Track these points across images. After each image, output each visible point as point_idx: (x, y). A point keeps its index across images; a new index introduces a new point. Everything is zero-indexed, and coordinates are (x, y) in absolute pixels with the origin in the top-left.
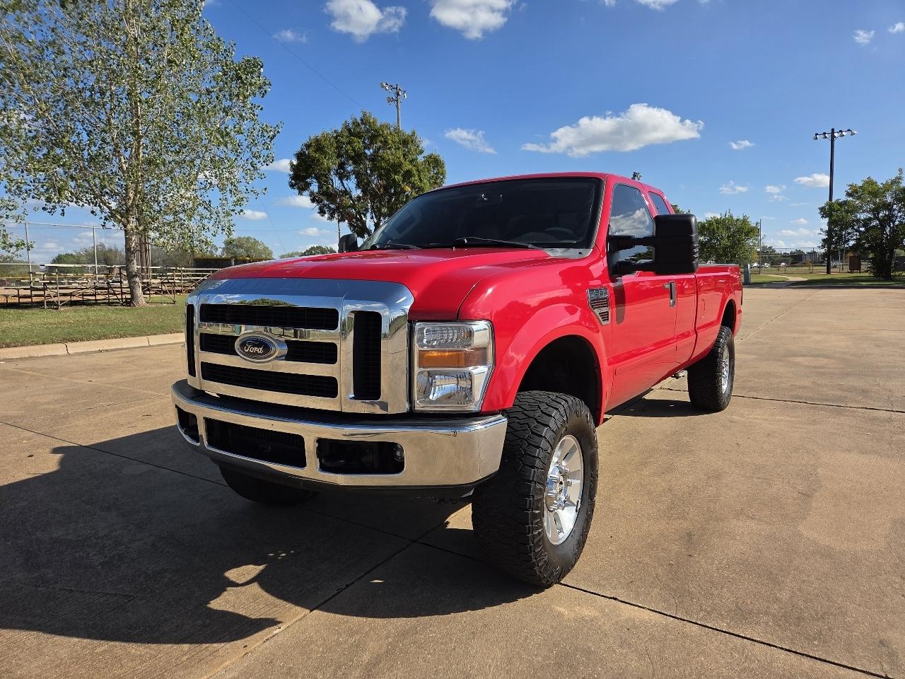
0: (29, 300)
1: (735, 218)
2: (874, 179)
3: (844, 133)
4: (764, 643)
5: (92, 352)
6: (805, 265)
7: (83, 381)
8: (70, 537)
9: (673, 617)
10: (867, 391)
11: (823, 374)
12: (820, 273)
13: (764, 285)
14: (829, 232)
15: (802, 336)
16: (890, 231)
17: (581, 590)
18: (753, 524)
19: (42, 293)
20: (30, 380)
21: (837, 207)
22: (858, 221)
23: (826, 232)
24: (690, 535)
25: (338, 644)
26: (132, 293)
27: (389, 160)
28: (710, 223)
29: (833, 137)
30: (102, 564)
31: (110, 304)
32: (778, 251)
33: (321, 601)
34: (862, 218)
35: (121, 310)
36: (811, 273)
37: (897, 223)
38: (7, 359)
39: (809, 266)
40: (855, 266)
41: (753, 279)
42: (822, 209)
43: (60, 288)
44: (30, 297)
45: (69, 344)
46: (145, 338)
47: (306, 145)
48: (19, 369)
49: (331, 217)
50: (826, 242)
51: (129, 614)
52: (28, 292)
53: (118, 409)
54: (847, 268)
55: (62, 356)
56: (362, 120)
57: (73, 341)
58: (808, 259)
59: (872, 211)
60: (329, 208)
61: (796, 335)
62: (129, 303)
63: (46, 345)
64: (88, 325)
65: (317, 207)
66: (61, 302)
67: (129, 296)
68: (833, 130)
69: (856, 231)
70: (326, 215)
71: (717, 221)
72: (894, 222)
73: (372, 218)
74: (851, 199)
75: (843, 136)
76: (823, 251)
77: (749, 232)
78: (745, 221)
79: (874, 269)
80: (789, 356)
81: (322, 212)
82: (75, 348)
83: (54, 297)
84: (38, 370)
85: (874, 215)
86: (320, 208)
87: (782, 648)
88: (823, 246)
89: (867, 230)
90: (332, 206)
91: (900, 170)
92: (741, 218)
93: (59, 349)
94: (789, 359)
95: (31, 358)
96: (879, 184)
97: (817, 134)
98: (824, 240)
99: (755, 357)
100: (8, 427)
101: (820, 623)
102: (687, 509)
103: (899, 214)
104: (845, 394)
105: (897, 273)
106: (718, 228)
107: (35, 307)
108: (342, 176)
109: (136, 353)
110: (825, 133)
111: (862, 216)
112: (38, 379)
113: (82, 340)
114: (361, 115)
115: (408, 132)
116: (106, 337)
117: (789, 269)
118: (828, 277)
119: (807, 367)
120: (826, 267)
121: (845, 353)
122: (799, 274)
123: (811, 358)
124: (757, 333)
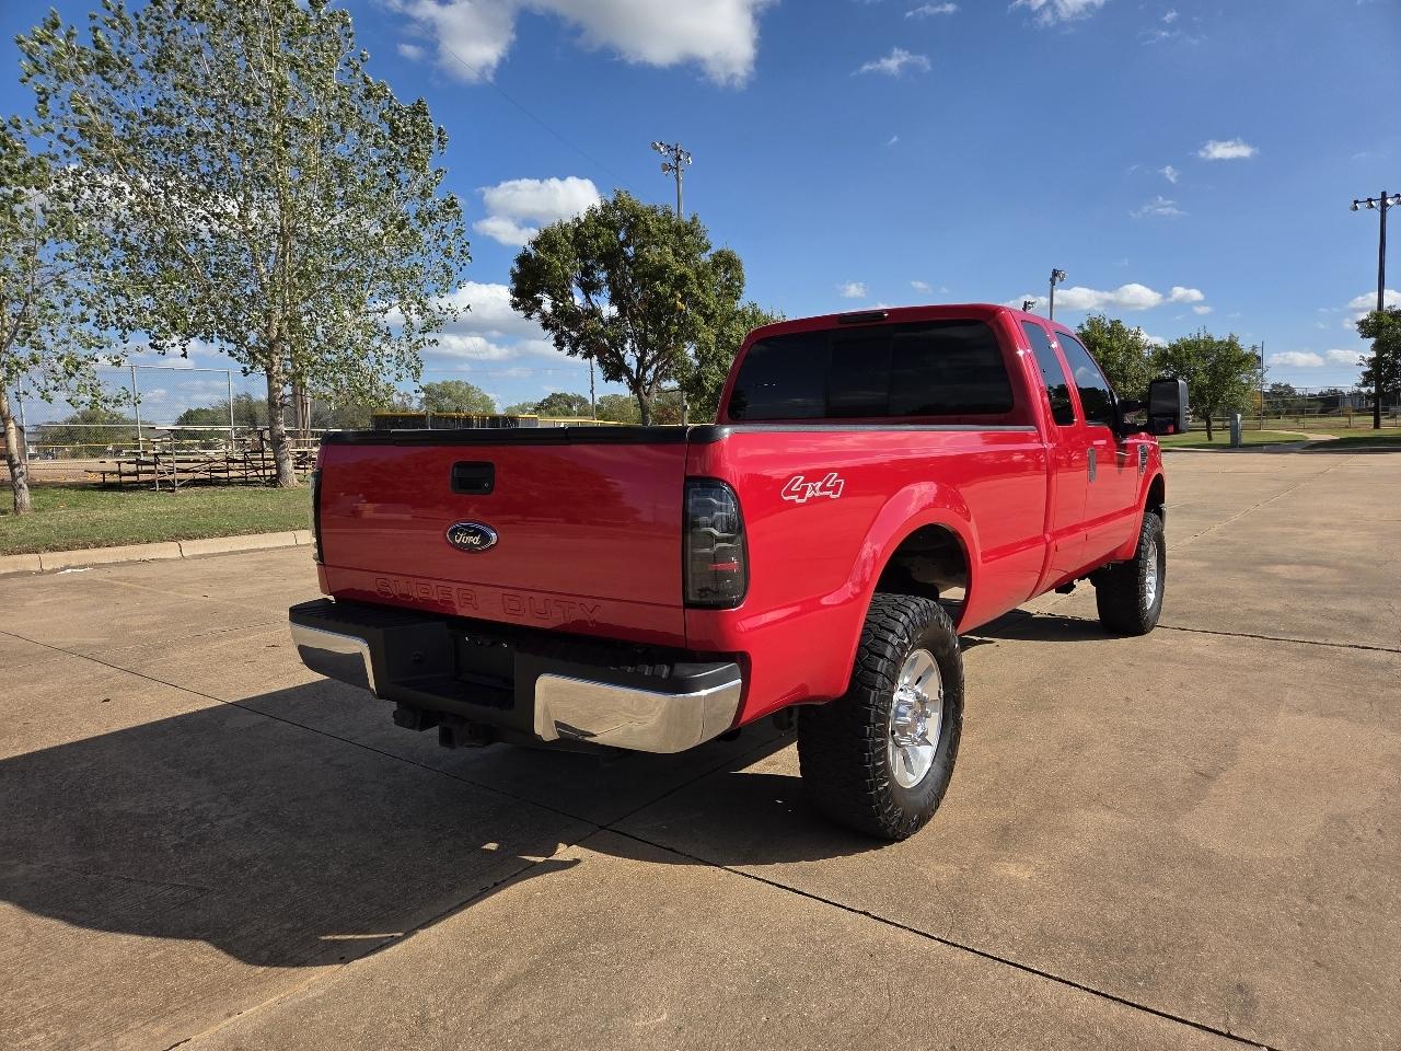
0: (134, 478)
1: (1216, 339)
4: (1063, 981)
5: (213, 555)
6: (1341, 413)
7: (195, 597)
8: (140, 810)
9: (942, 941)
10: (1368, 621)
11: (1309, 593)
12: (1363, 426)
13: (1264, 448)
14: (1375, 362)
15: (1298, 531)
17: (820, 899)
18: (1107, 817)
19: (152, 468)
20: (123, 595)
21: (1387, 319)
23: (1371, 361)
24: (1006, 829)
25: (465, 959)
26: (278, 468)
27: (653, 262)
28: (1175, 349)
29: (1384, 205)
30: (175, 847)
31: (246, 483)
32: (1298, 392)
33: (458, 903)
35: (262, 492)
36: (1349, 427)
38: (96, 564)
39: (1348, 416)
41: (1245, 438)
42: (1362, 324)
43: (178, 462)
44: (136, 473)
45: (184, 543)
46: (290, 534)
47: (534, 243)
48: (111, 579)
49: (573, 352)
50: (1371, 377)
51: (199, 912)
52: (133, 468)
53: (236, 637)
55: (173, 560)
56: (615, 202)
57: (190, 538)
58: (1349, 404)
60: (570, 336)
61: (1287, 530)
62: (274, 482)
63: (151, 545)
64: (212, 514)
65: (552, 336)
66: (179, 481)
67: (274, 472)
68: (1384, 194)
70: (566, 349)
71: (1188, 345)
73: (633, 350)
76: (1367, 390)
77: (1240, 362)
78: (1231, 344)
80: (1262, 564)
81: (559, 344)
82: (192, 548)
83: (170, 474)
84: (137, 581)
86: (557, 338)
87: (1087, 989)
88: (1366, 383)
90: (574, 334)
92: (1227, 339)
93: (169, 550)
94: (1265, 568)
95: (130, 562)
97: (1356, 202)
98: (1365, 374)
99: (1207, 564)
100: (82, 660)
101: (1156, 958)
102: (1014, 792)
104: (1332, 624)
106: (1188, 357)
107: (142, 488)
108: (589, 288)
109: (276, 556)
110: (1370, 200)
112: (134, 592)
113: (202, 537)
114: (614, 194)
115: (686, 218)
116: (235, 532)
117: (1310, 422)
118: (1376, 433)
119: (1286, 581)
120: (1372, 418)
121: (1359, 559)
122: (1329, 428)
123: (1299, 568)
124: (1226, 526)
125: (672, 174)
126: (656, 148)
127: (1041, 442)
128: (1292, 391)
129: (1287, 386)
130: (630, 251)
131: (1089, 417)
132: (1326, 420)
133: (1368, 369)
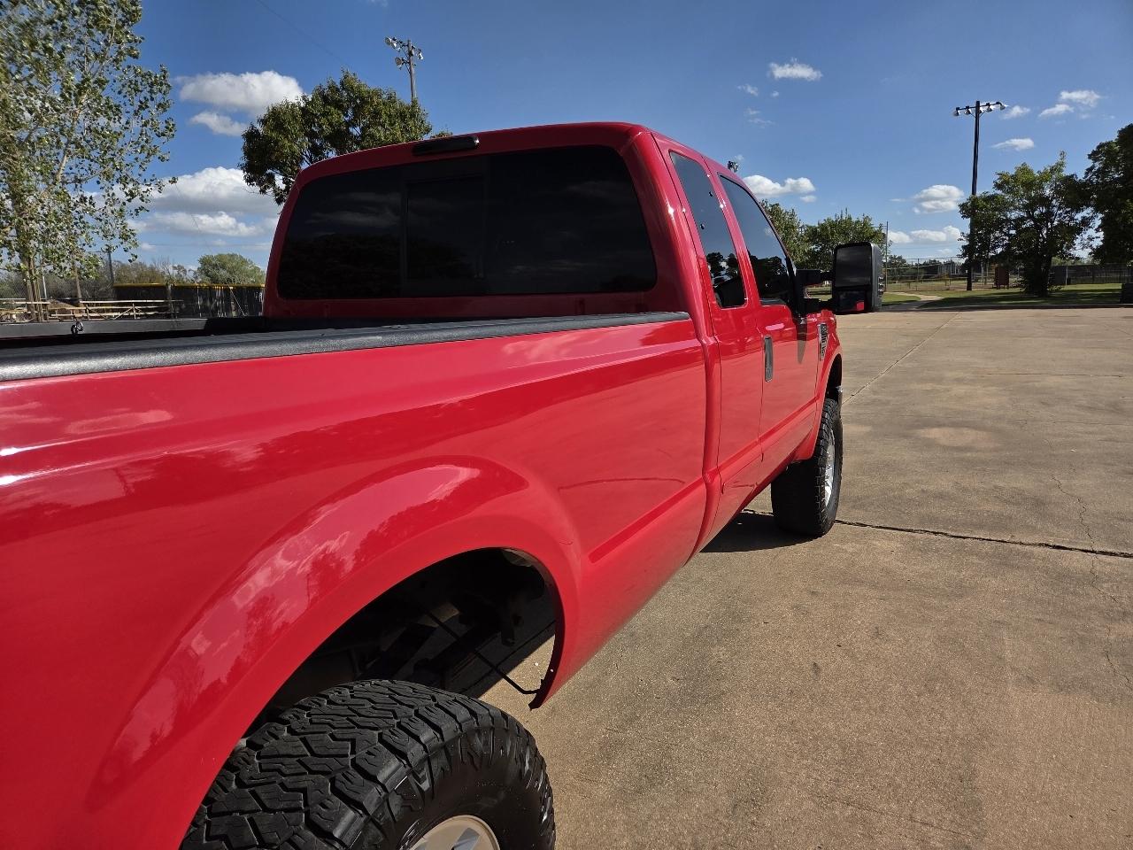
1: (854, 220)
2: (1030, 166)
3: (992, 107)
6: (939, 279)
10: (1042, 503)
11: (971, 464)
12: (958, 288)
13: (891, 307)
14: (971, 237)
15: (938, 387)
16: (1047, 234)
21: (981, 203)
22: (1008, 220)
23: (969, 236)
28: (823, 227)
29: (978, 112)
32: (908, 262)
34: (1013, 217)
36: (948, 290)
37: (1056, 223)
39: (945, 280)
40: (1001, 280)
42: (963, 207)
47: (262, 120)
50: (968, 250)
54: (991, 283)
56: (342, 83)
58: (945, 272)
59: (1026, 207)
61: (928, 386)
68: (978, 103)
69: (1006, 234)
71: (833, 225)
72: (1052, 222)
74: (999, 192)
75: (991, 110)
76: (963, 261)
77: (871, 238)
78: (866, 223)
79: (1026, 283)
80: (919, 427)
85: (1028, 213)
88: (964, 255)
89: (1019, 232)
91: (1062, 154)
92: (861, 219)
94: (921, 432)
96: (1035, 172)
97: (958, 109)
98: (964, 247)
103: (1059, 212)
105: (1055, 288)
106: (832, 234)
110: (968, 108)
111: (1014, 215)
114: (342, 76)
115: (407, 102)
117: (921, 285)
118: (969, 294)
119: (945, 448)
120: (966, 282)
121: (1000, 418)
122: (934, 291)
123: (951, 431)
124: (875, 383)
125: (405, 67)
126: (389, 43)
127: (698, 336)
128: (904, 261)
129: (900, 258)
130: (356, 131)
131: (763, 293)
132: (929, 284)
133: (966, 243)
